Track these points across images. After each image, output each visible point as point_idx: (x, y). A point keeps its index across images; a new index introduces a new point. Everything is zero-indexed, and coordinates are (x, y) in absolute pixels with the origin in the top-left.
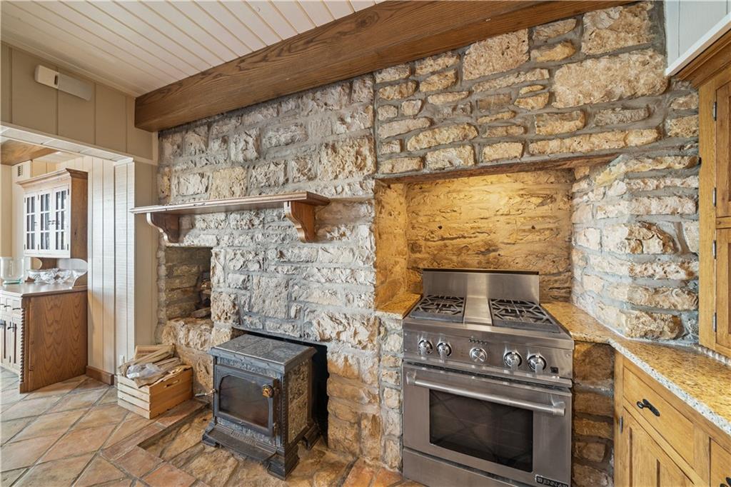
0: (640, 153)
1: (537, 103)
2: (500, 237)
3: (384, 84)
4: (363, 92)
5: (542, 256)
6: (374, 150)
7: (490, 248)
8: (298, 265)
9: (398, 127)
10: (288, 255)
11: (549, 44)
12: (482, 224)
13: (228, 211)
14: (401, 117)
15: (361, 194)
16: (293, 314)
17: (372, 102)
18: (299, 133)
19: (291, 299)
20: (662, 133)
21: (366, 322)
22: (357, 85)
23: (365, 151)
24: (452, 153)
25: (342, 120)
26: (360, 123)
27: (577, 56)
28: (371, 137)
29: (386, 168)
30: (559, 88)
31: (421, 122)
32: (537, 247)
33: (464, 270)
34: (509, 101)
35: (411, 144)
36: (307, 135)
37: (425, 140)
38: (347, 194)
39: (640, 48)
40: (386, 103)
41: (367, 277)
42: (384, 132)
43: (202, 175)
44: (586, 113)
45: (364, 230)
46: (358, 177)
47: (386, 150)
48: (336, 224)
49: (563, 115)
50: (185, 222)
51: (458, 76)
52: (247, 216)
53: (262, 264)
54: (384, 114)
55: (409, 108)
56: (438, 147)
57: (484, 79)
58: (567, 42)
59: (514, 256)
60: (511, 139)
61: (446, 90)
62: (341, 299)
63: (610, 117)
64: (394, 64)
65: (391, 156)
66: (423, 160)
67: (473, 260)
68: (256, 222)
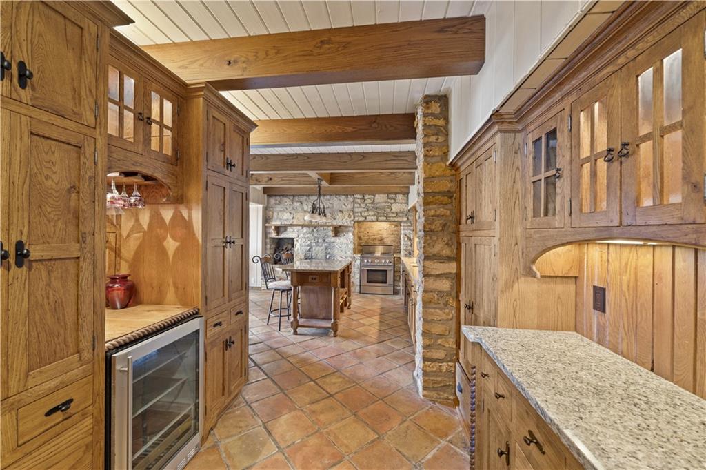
0: (405, 222)
1: (389, 210)
2: (384, 236)
3: (357, 198)
4: (351, 199)
5: (394, 241)
6: (354, 214)
7: (382, 239)
8: (330, 243)
9: (360, 210)
10: (327, 240)
11: (391, 199)
12: (380, 232)
13: (303, 226)
14: (360, 207)
15: (350, 225)
16: (328, 257)
17: (353, 201)
18: (330, 206)
19: (327, 253)
20: (408, 219)
21: (351, 257)
22: (349, 196)
23: (351, 214)
24: (372, 217)
25: (345, 205)
26: (350, 207)
27: (395, 202)
28: (353, 210)
29: (357, 219)
30: (393, 208)
31: (365, 209)
32: (394, 239)
33: (375, 245)
34: (384, 208)
35: (363, 214)
36: (333, 207)
37: (366, 214)
38: (346, 224)
39: (405, 203)
40: (357, 203)
41: (351, 246)
42: (356, 210)
43: (290, 213)
44: (397, 213)
45: (351, 234)
46: (349, 220)
47: (357, 214)
48: (343, 232)
49: (393, 213)
50: (282, 230)
51: (374, 200)
52: (311, 229)
53: (317, 244)
54: (356, 205)
55: (363, 205)
56: (369, 216)
57: (379, 203)
58: (394, 199)
59: (388, 241)
60: (384, 216)
61: (371, 203)
62: (343, 253)
63: (400, 215)
64: (360, 194)
65: (358, 216)
66: (366, 218)
67: (377, 242)
68: (315, 230)
